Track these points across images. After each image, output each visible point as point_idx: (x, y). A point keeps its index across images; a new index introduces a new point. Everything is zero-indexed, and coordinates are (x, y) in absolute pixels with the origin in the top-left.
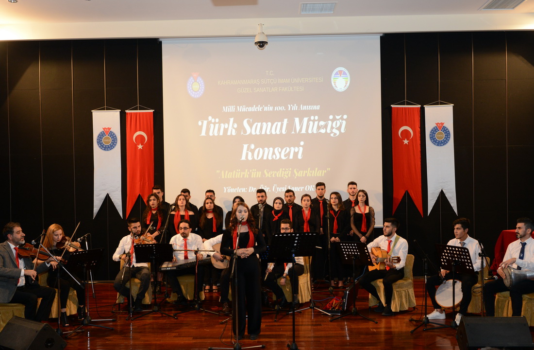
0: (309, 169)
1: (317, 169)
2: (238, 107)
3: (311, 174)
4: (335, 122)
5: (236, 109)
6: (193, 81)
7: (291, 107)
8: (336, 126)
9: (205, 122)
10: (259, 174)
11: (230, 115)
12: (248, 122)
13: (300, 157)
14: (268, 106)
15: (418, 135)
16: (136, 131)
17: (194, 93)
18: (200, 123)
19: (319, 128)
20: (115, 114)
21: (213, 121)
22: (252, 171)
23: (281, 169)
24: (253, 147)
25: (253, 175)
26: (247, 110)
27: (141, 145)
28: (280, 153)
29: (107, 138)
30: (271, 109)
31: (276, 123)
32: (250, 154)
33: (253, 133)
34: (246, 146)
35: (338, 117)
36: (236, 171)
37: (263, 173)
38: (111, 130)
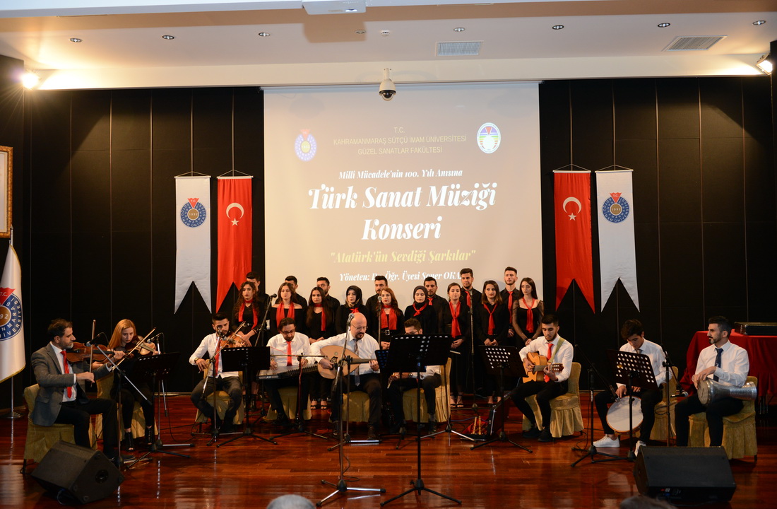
0: (449, 251)
1: (458, 251)
2: (359, 172)
3: (452, 257)
4: (481, 192)
5: (357, 175)
6: (302, 140)
7: (426, 173)
8: (484, 197)
9: (317, 192)
10: (385, 258)
11: (349, 182)
12: (372, 191)
13: (437, 236)
14: (396, 172)
15: (588, 208)
16: (230, 203)
17: (303, 154)
18: (310, 193)
19: (461, 199)
20: (205, 181)
21: (327, 190)
22: (376, 254)
23: (413, 252)
24: (377, 222)
25: (378, 259)
26: (371, 176)
27: (237, 220)
28: (412, 231)
29: (194, 211)
30: (401, 175)
31: (407, 193)
32: (373, 232)
33: (378, 206)
34: (368, 222)
35: (485, 186)
36: (356, 254)
37: (390, 256)
38: (199, 201)
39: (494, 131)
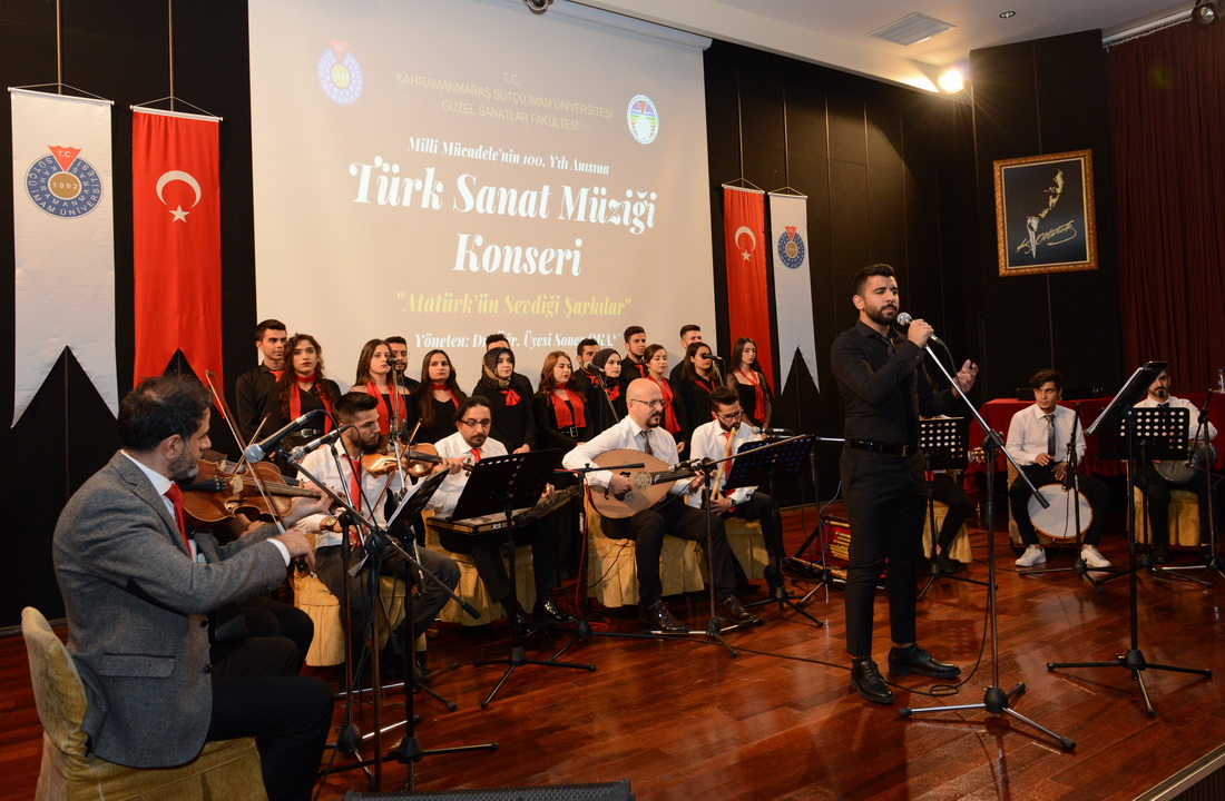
0: (594, 298)
1: (607, 299)
2: (445, 144)
3: (598, 309)
4: (636, 205)
5: (440, 148)
6: (334, 60)
7: (556, 162)
8: (639, 213)
9: (367, 170)
10: (494, 306)
11: (428, 160)
12: (468, 182)
13: (575, 271)
14: (509, 152)
16: (166, 169)
17: (336, 91)
18: (353, 170)
19: (609, 213)
20: (98, 113)
21: (386, 168)
22: (479, 298)
23: (539, 297)
24: (479, 241)
25: (482, 308)
26: (466, 153)
27: (183, 210)
28: (537, 260)
29: (65, 179)
30: (516, 159)
31: (527, 193)
32: (473, 257)
33: (480, 210)
34: (463, 238)
35: (641, 195)
36: (443, 297)
37: (503, 305)
38: (80, 156)
39: (649, 109)
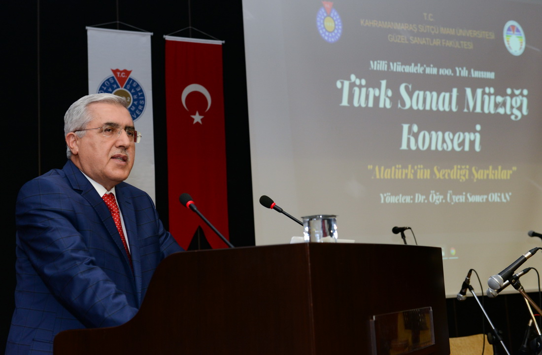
0: (491, 167)
1: (499, 167)
2: (391, 64)
3: (494, 174)
4: (514, 100)
5: (389, 67)
6: (325, 14)
7: (460, 72)
8: (516, 105)
9: (347, 83)
10: (427, 174)
11: (382, 75)
12: (407, 88)
13: (477, 148)
14: (430, 67)
17: (327, 34)
18: (339, 85)
19: (497, 106)
21: (358, 82)
22: (418, 168)
23: (455, 167)
24: (415, 128)
25: (420, 175)
28: (452, 141)
30: (435, 71)
31: (442, 94)
32: (412, 140)
33: (415, 107)
34: (406, 127)
35: (517, 92)
36: (396, 168)
37: (432, 173)
39: (518, 31)
